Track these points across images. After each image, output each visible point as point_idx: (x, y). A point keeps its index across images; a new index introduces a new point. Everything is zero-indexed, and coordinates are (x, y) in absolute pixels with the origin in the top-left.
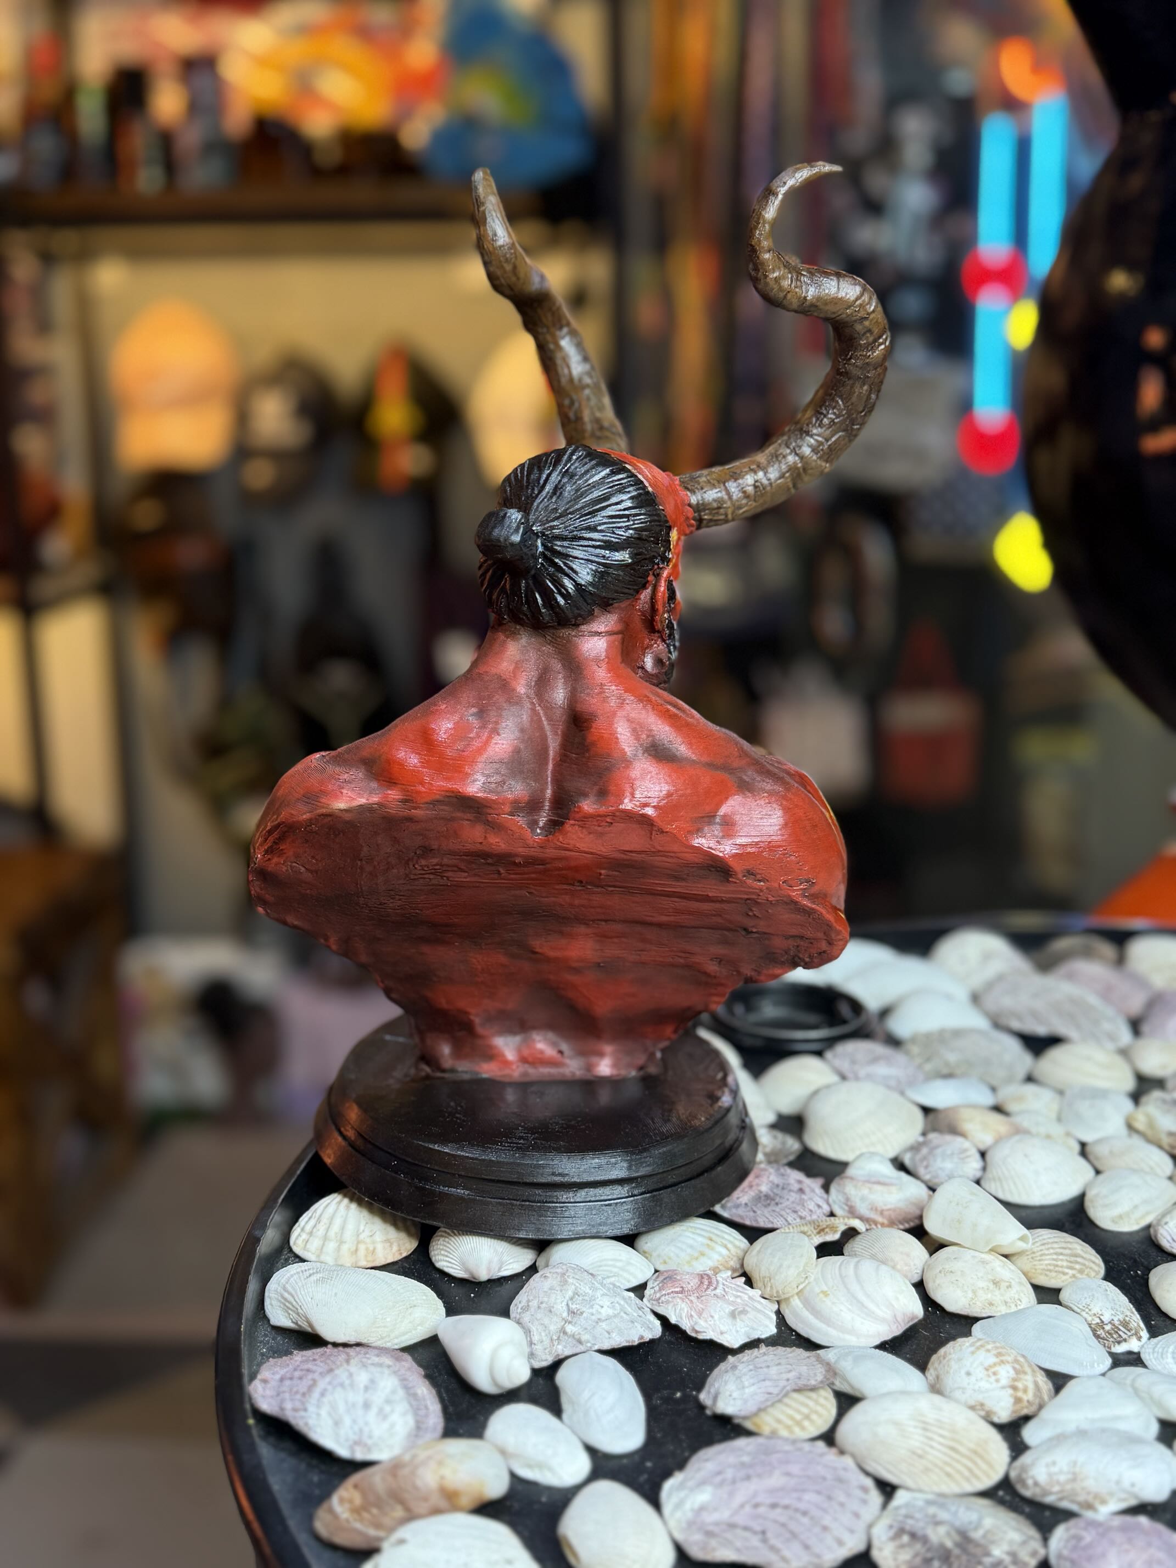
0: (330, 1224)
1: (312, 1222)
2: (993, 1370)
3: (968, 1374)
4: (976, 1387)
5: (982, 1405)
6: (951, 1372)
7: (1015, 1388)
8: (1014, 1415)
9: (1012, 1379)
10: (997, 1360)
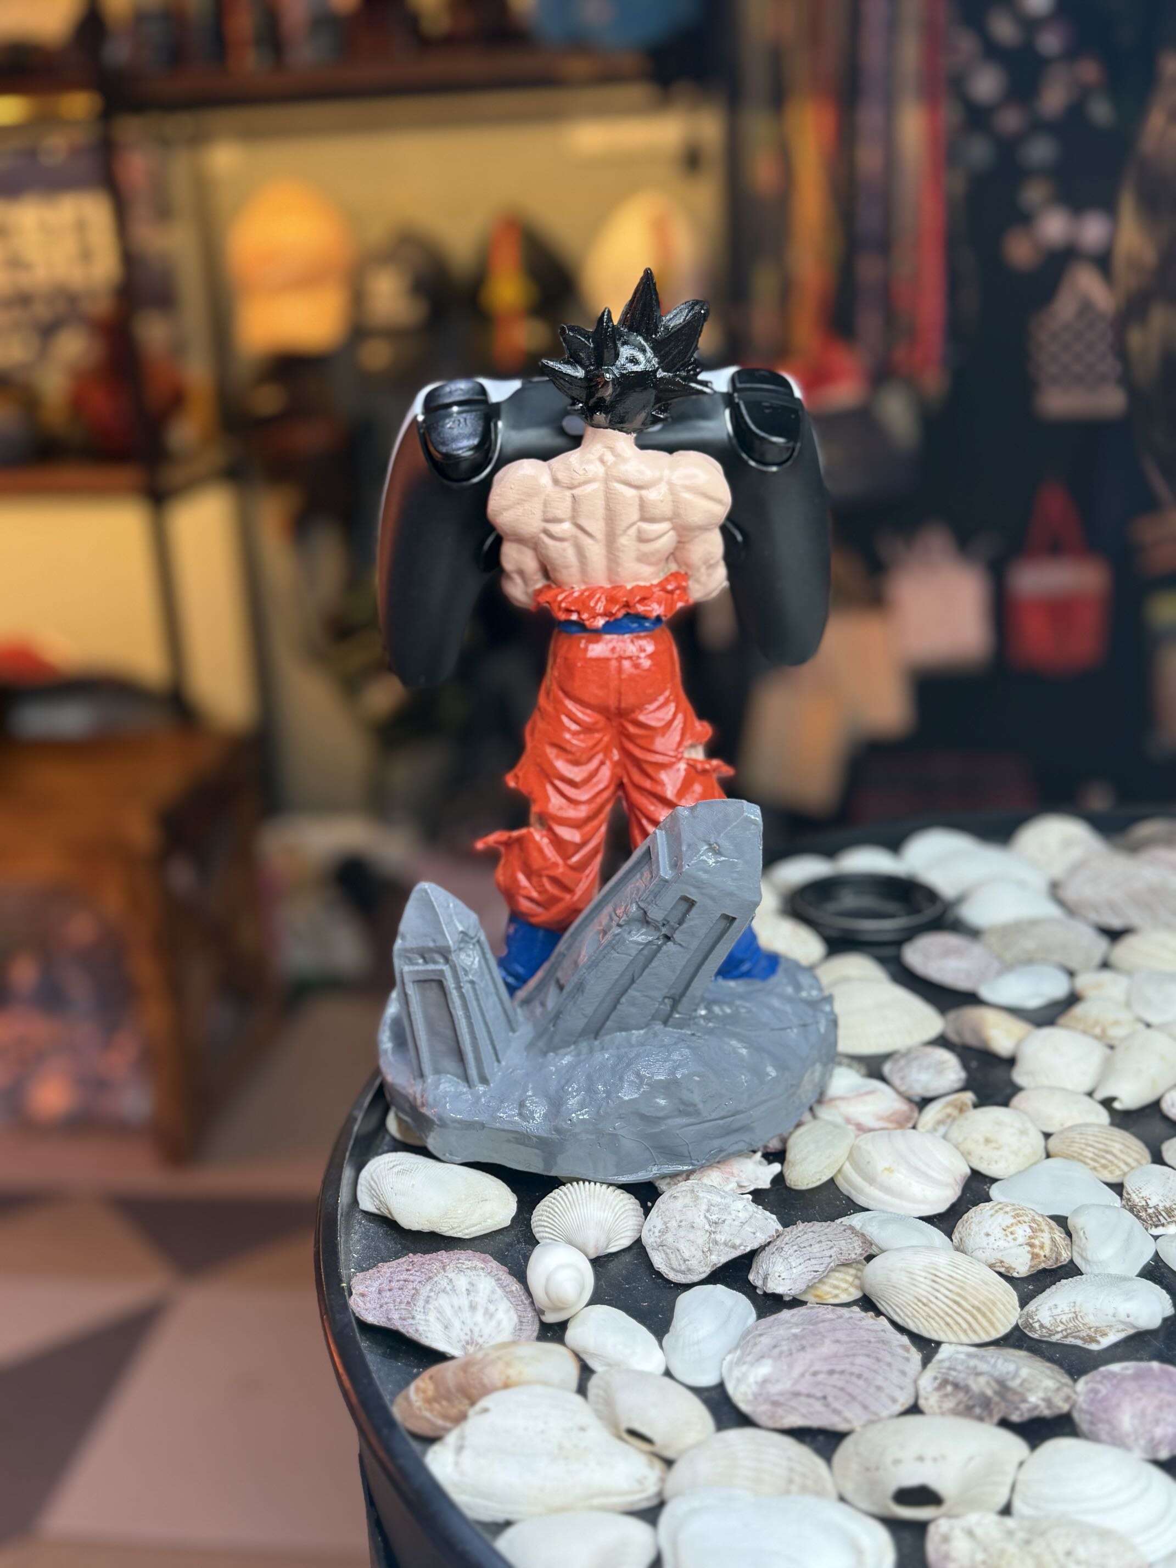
2: (1011, 1230)
3: (988, 1235)
4: (995, 1247)
5: (1002, 1262)
6: (972, 1234)
7: (1032, 1245)
8: (1032, 1269)
9: (1029, 1237)
10: (1014, 1221)
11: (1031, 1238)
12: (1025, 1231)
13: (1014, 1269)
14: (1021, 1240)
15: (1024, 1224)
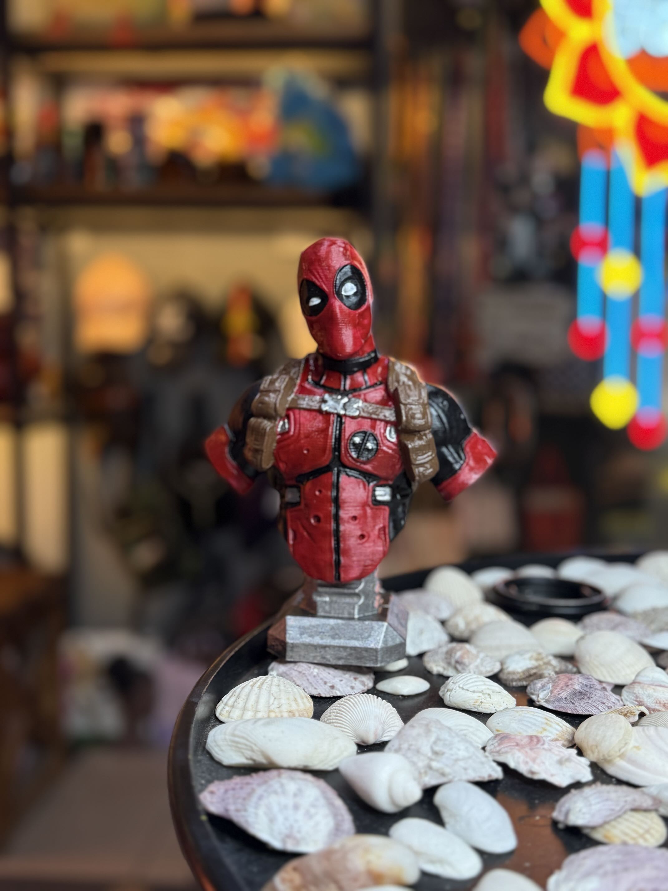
0: (247, 699)
1: (233, 699)
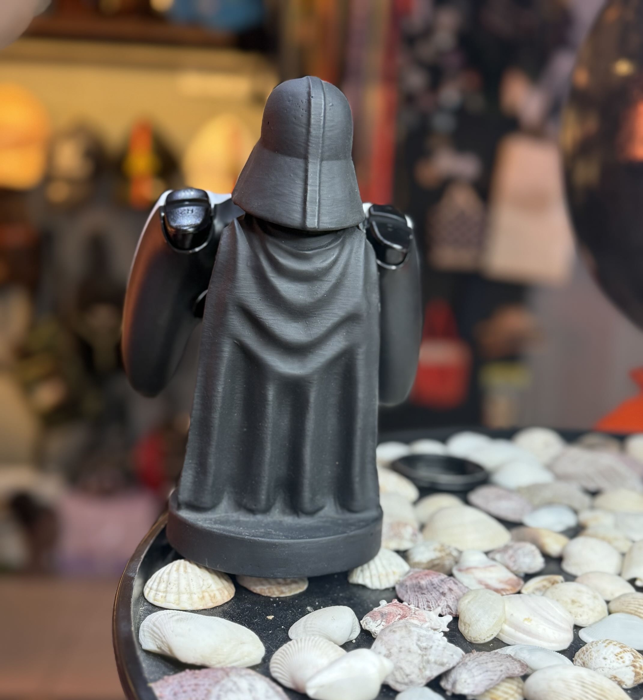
2: (620, 656)
3: (605, 659)
4: (611, 666)
5: (615, 677)
6: (594, 658)
7: (634, 666)
8: (635, 683)
9: (633, 661)
10: (621, 650)
11: (634, 661)
12: (629, 657)
13: (624, 682)
14: (628, 662)
15: (628, 652)
